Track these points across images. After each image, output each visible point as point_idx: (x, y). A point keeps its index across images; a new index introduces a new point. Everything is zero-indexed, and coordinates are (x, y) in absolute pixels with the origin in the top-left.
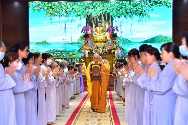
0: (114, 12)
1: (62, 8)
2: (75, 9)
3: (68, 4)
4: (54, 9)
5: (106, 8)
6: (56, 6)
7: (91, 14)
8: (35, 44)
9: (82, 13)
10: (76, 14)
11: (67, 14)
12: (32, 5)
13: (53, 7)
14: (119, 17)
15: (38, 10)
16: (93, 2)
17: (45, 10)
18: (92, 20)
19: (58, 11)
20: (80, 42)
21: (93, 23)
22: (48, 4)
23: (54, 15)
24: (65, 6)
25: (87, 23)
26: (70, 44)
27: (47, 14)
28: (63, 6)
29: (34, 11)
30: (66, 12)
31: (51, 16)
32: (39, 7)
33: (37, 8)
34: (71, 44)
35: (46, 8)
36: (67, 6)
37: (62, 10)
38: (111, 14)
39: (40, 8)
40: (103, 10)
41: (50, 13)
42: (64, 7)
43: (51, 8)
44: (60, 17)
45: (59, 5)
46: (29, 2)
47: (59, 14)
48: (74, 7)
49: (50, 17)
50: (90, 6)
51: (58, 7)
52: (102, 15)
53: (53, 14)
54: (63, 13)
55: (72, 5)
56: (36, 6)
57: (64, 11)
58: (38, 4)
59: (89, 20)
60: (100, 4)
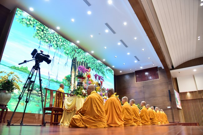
0: (90, 64)
1: (54, 38)
2: (65, 46)
3: (60, 37)
4: (45, 34)
5: (86, 58)
6: (48, 33)
7: (76, 57)
8: (10, 67)
9: (70, 53)
10: (65, 51)
11: (57, 46)
12: (21, 14)
13: (45, 32)
14: (93, 70)
15: (27, 24)
16: (78, 48)
17: (36, 30)
18: (76, 64)
19: (50, 39)
20: (65, 82)
21: (77, 68)
22: (40, 25)
23: (45, 40)
24: (56, 37)
25: (72, 64)
26: (54, 81)
27: (37, 35)
28: (55, 36)
29: (21, 22)
30: (57, 44)
31: (41, 40)
32: (29, 21)
33: (26, 21)
34: (56, 82)
35: (37, 28)
36: (58, 39)
37: (54, 40)
38: (89, 65)
39: (31, 24)
40: (84, 58)
41: (41, 36)
42: (56, 39)
43: (43, 31)
44: (50, 46)
45: (52, 33)
46: (18, 9)
47: (49, 42)
48: (64, 43)
49: (39, 41)
50: (76, 50)
51: (50, 35)
52: (83, 62)
53: (44, 38)
54: (53, 43)
55: (63, 41)
56: (25, 19)
57: (55, 42)
58: (29, 18)
59: (74, 63)
60: (83, 53)
